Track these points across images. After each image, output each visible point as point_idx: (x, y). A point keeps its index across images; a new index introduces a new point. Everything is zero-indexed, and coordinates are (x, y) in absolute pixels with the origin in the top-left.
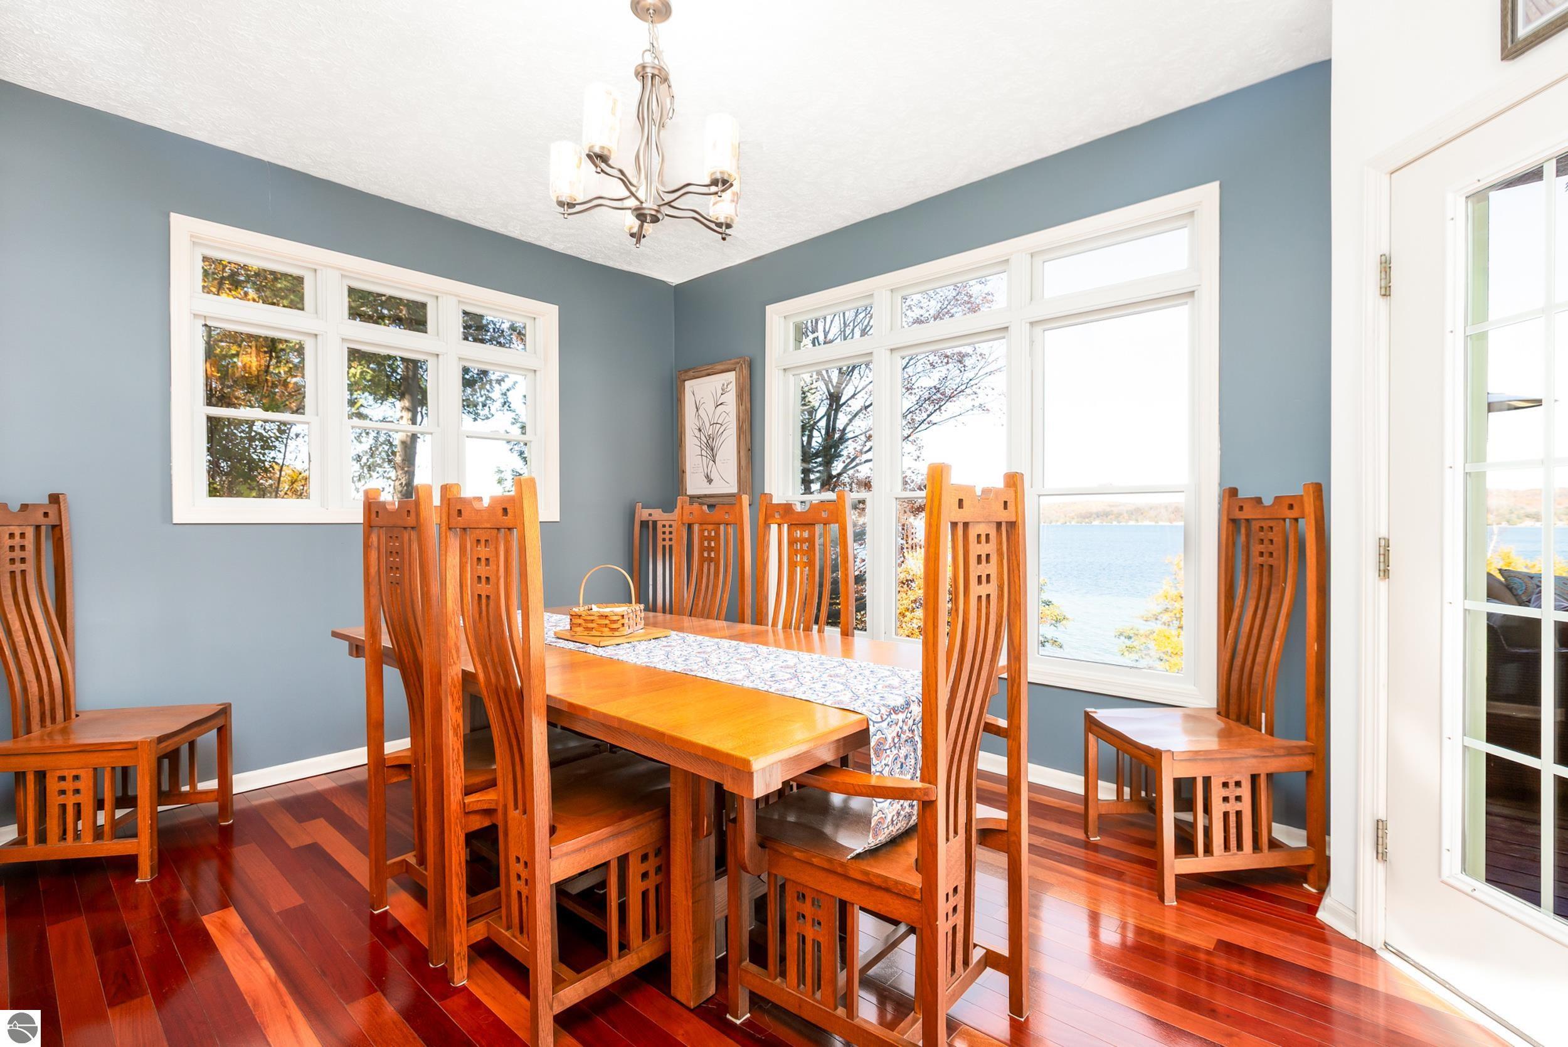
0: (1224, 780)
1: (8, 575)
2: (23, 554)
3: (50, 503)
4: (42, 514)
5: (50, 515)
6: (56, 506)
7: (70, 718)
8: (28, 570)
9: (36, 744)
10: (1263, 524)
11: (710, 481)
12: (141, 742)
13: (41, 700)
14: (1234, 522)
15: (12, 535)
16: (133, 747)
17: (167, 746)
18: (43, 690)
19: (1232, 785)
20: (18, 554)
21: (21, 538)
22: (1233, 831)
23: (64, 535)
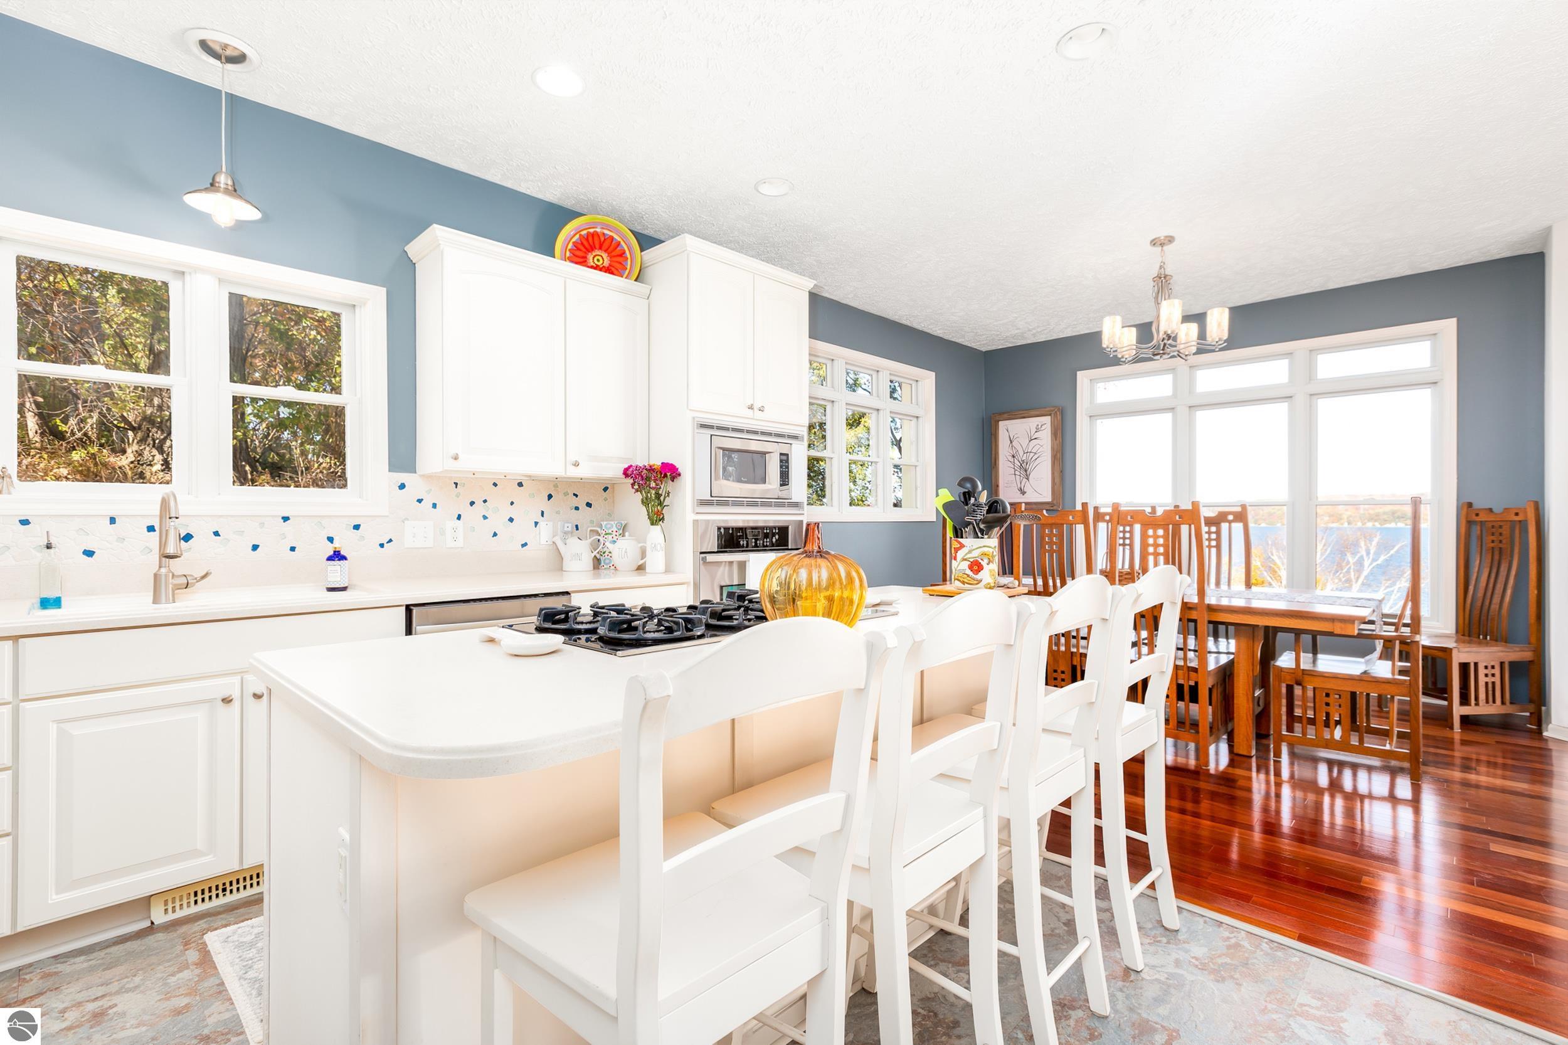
0: (1485, 664)
10: (1494, 524)
11: (1023, 493)
14: (1470, 523)
19: (1489, 667)
22: (1490, 693)
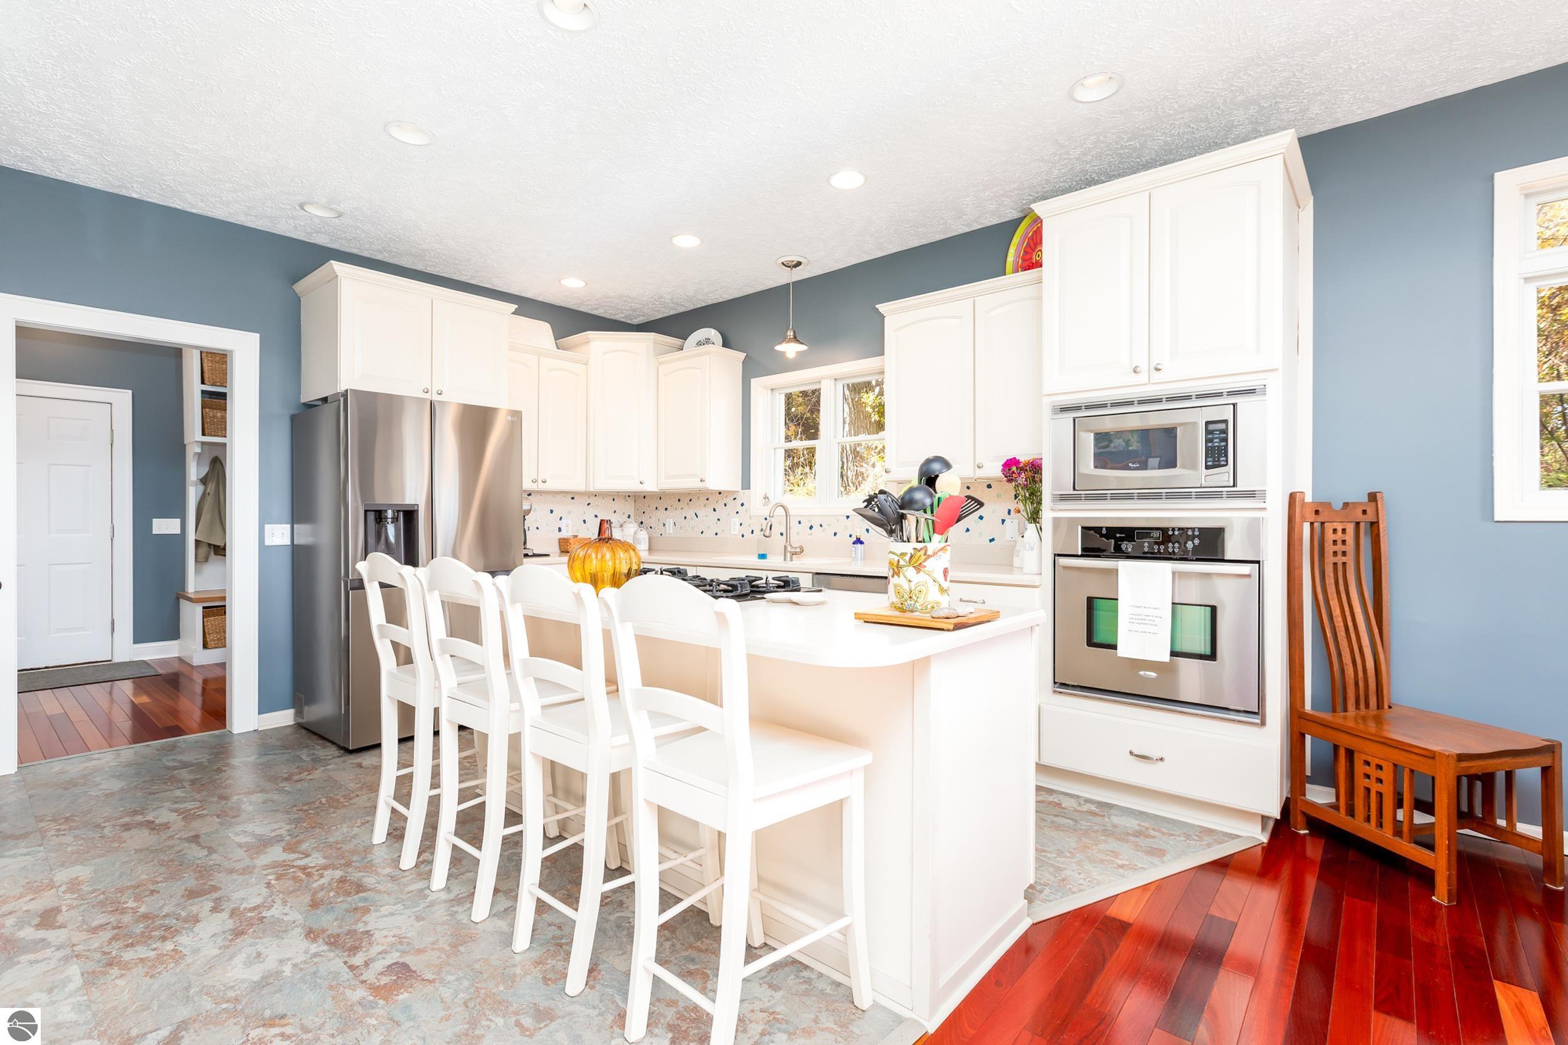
1: (1332, 566)
2: (1344, 548)
3: (1369, 501)
4: (1361, 512)
5: (1368, 512)
6: (1374, 504)
7: (1383, 708)
8: (1348, 562)
9: (1351, 724)
12: (1439, 753)
13: (1357, 684)
15: (1335, 531)
16: (1431, 756)
17: (1470, 767)
18: (1358, 675)
20: (1339, 547)
21: (1342, 533)
23: (1381, 531)
